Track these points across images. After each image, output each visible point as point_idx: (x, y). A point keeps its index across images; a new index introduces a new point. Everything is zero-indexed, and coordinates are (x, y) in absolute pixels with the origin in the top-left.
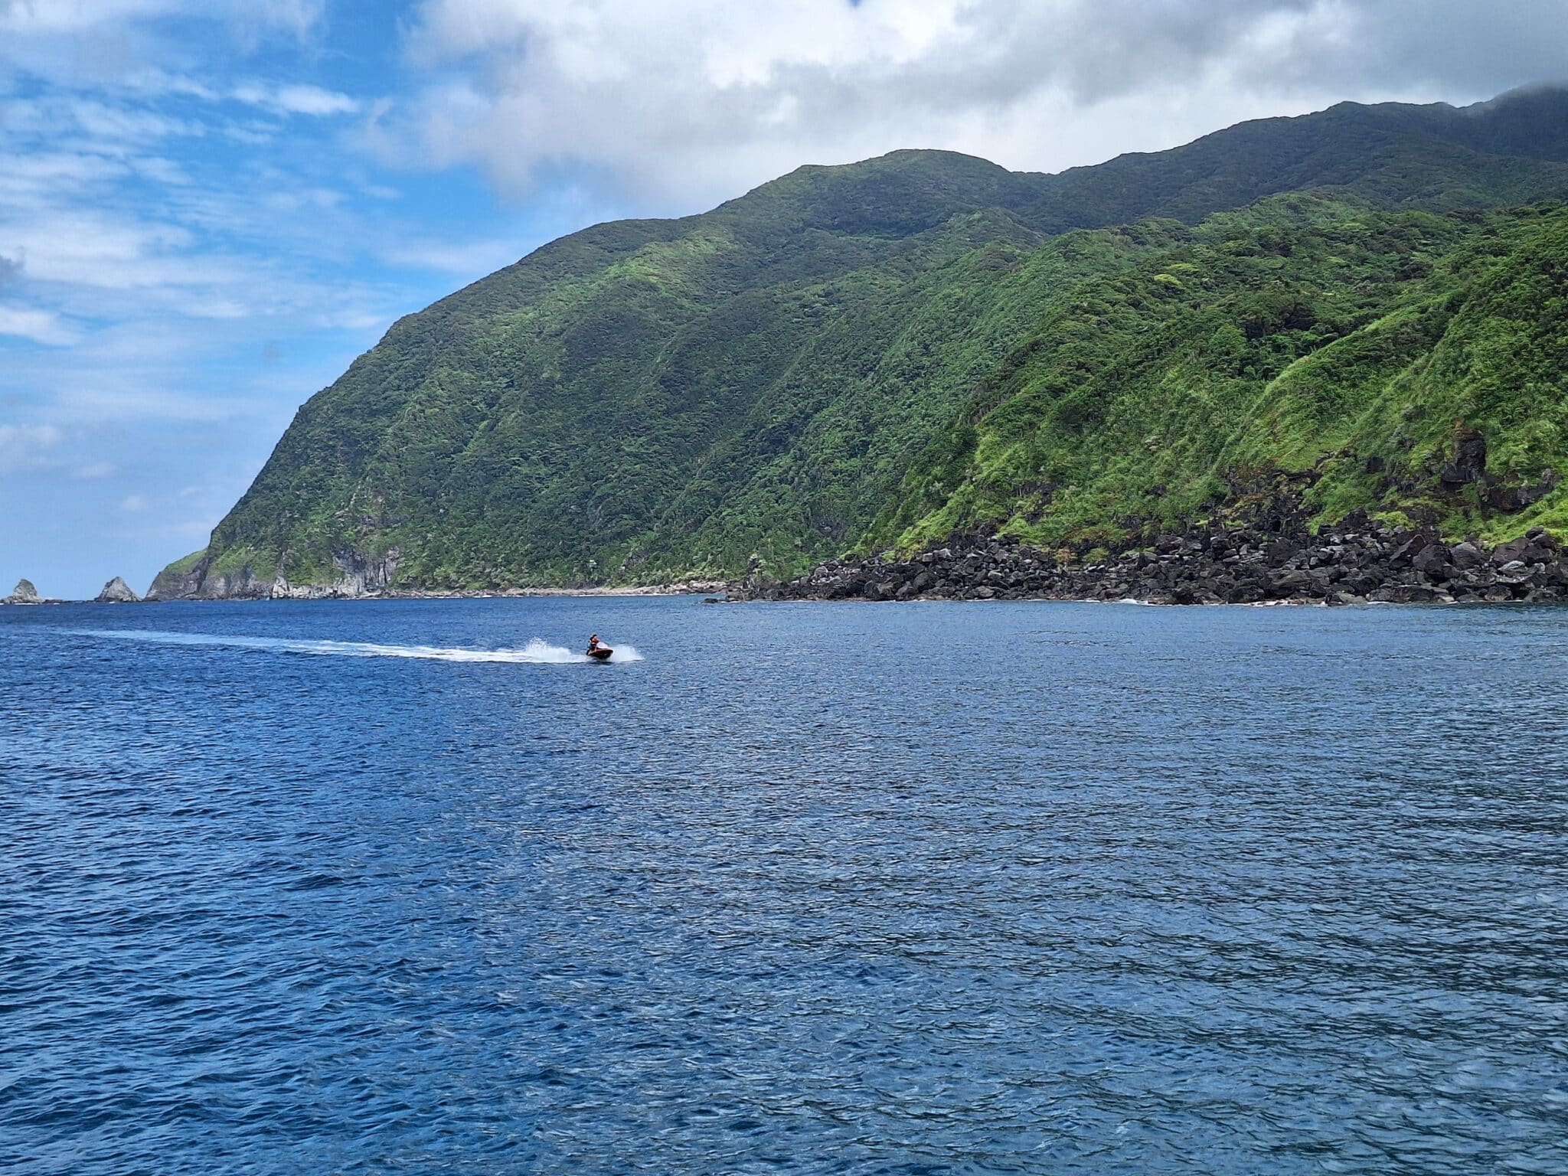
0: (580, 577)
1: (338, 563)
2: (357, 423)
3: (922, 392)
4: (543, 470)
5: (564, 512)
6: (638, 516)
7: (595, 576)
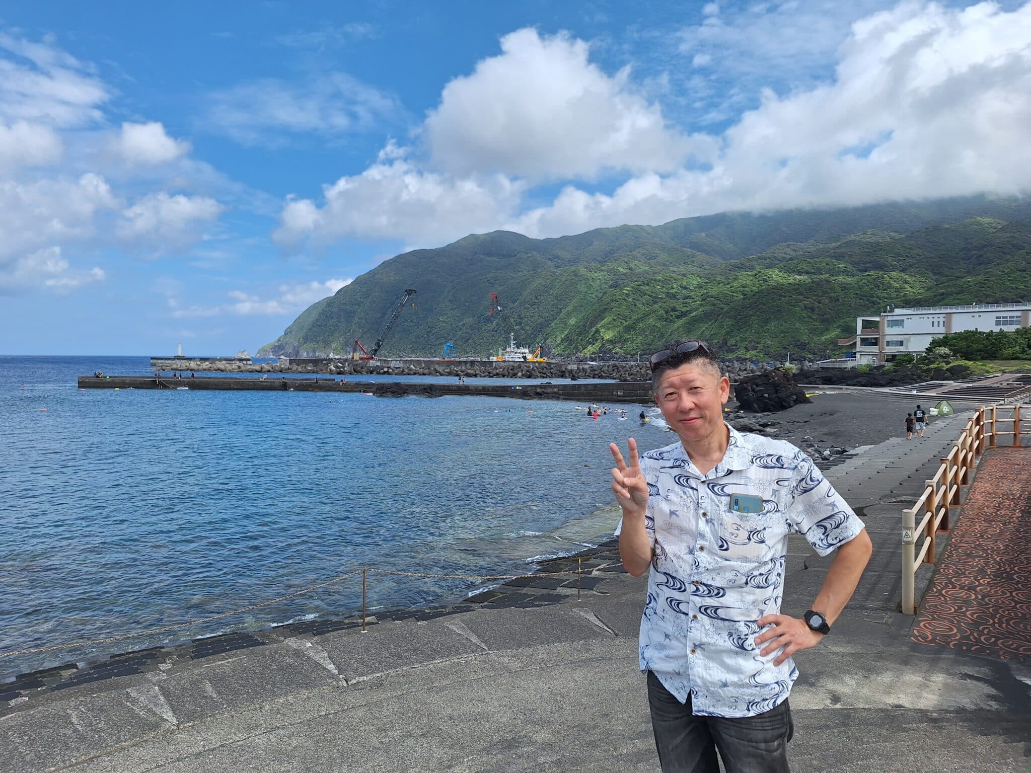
0: (429, 355)
1: (348, 349)
2: (348, 307)
3: (536, 310)
4: (412, 324)
5: (422, 337)
6: (446, 339)
7: (434, 355)
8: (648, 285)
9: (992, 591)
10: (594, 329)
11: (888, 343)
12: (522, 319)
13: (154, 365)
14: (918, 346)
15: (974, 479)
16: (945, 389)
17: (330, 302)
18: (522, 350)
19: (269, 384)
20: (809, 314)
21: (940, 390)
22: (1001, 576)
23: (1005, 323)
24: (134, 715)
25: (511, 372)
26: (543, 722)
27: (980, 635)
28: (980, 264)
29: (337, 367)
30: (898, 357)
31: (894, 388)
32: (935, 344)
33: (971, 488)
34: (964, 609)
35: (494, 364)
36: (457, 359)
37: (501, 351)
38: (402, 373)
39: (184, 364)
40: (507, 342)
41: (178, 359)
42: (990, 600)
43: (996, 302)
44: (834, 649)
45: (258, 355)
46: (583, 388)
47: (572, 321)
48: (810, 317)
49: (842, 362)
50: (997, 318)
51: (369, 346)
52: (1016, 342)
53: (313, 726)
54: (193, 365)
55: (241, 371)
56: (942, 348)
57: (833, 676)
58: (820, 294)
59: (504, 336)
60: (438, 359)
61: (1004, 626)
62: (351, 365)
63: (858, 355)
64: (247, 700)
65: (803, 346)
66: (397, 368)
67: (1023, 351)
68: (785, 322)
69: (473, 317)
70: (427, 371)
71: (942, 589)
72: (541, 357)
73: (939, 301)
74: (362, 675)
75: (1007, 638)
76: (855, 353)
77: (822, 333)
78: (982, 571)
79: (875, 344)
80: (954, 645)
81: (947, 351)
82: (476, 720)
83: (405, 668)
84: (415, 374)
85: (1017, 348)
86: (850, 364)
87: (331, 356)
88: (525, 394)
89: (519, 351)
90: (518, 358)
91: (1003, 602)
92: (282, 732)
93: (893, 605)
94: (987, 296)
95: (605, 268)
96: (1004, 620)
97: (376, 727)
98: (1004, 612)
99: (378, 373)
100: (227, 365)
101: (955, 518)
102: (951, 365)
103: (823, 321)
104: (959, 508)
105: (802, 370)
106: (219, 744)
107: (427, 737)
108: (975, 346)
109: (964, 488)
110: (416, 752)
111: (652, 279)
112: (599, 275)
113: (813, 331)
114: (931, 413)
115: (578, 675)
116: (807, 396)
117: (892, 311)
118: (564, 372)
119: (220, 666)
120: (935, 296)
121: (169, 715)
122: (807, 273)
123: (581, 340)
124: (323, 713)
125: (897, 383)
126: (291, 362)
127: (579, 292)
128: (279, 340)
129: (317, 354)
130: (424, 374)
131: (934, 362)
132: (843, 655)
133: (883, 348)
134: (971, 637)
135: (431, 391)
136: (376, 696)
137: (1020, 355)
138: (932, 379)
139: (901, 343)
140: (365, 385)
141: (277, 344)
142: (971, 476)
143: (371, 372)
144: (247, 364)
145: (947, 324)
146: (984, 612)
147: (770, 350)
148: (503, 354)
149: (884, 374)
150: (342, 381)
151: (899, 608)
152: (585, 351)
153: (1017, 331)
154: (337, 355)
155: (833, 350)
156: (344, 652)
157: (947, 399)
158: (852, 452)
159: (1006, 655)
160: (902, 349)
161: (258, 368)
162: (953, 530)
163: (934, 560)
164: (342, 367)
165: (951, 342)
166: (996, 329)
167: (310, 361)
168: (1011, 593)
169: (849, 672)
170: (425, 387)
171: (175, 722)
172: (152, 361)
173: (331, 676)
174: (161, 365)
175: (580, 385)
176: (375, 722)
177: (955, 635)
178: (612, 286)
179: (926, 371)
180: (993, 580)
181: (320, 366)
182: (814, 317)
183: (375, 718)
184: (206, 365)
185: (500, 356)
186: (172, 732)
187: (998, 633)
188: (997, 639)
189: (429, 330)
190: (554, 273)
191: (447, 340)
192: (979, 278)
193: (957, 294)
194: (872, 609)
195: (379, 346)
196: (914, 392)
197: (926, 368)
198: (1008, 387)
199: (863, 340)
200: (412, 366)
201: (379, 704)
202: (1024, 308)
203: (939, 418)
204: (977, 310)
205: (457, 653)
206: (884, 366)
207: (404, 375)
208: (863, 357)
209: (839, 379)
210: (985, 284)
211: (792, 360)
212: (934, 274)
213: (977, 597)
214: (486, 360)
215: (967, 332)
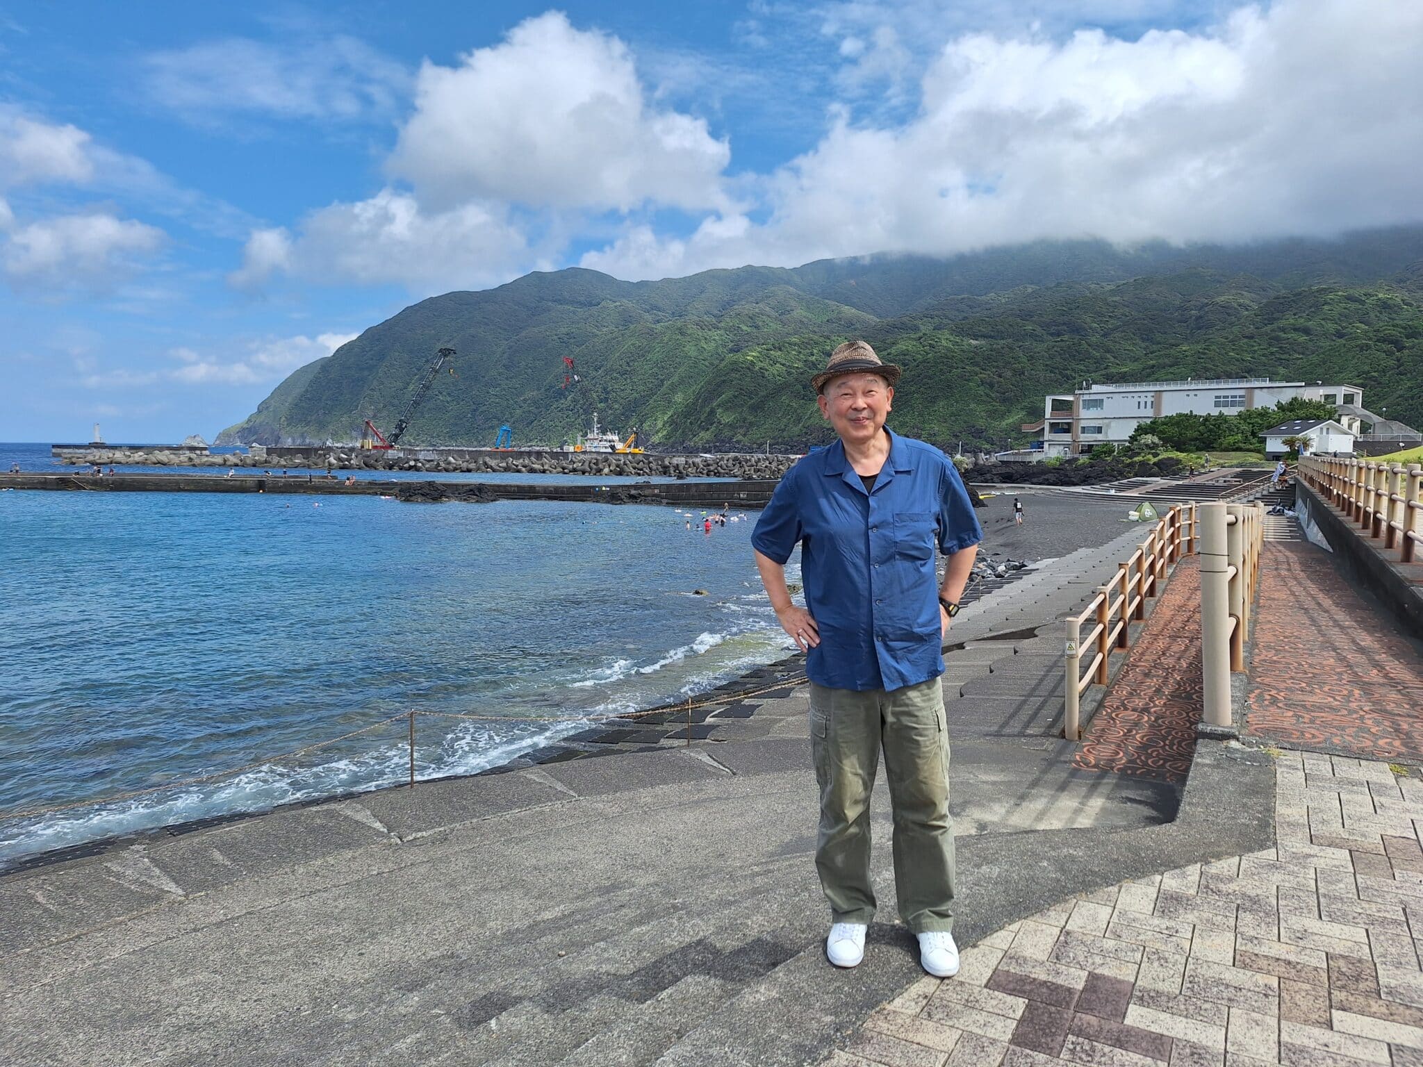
0: (475, 443)
1: (354, 434)
2: (353, 373)
3: (628, 381)
6: (499, 420)
7: (482, 443)
8: (780, 349)
9: (1168, 712)
10: (708, 410)
11: (1084, 430)
12: (608, 393)
13: (59, 455)
14: (1120, 433)
15: (1164, 591)
16: (1149, 488)
17: (326, 365)
18: (610, 436)
19: (238, 483)
20: (987, 391)
21: (1143, 489)
22: (1179, 696)
23: (1226, 405)
24: (123, 890)
25: (594, 467)
26: (647, 866)
27: (1147, 759)
28: (1200, 328)
29: (339, 459)
30: (1095, 448)
31: (1088, 487)
32: (1141, 430)
33: (1159, 600)
34: (1134, 732)
35: (570, 456)
36: (515, 449)
37: (579, 438)
38: (437, 469)
39: (105, 455)
40: (588, 426)
41: (95, 447)
42: (1163, 722)
43: (1218, 377)
44: (984, 777)
45: (218, 442)
46: (694, 489)
47: (679, 398)
48: (987, 395)
49: (1025, 454)
50: (1216, 397)
51: (385, 428)
52: (1238, 428)
53: (364, 886)
54: (118, 455)
55: (194, 465)
56: (1149, 436)
57: (980, 805)
58: (1000, 364)
59: (583, 417)
60: (489, 449)
61: (1175, 747)
62: (360, 457)
63: (1046, 445)
64: (273, 865)
65: (978, 433)
66: (429, 461)
67: (1246, 440)
68: (957, 402)
69: (539, 389)
70: (472, 466)
71: (1112, 712)
72: (636, 447)
73: (1149, 375)
74: (420, 830)
75: (1175, 760)
76: (1042, 443)
77: (1002, 417)
78: (1158, 691)
79: (1067, 431)
80: (1118, 770)
81: (1156, 440)
82: (566, 868)
83: (474, 820)
84: (455, 469)
85: (1239, 437)
86: (1036, 457)
87: (329, 443)
88: (614, 496)
89: (605, 437)
90: (604, 448)
91: (1177, 723)
92: (325, 895)
93: (1055, 731)
94: (1207, 369)
95: (722, 324)
96: (1175, 742)
97: (443, 883)
98: (1177, 733)
99: (401, 469)
100: (172, 456)
101: (1136, 635)
102: (1160, 457)
103: (1004, 401)
104: (1142, 623)
105: (976, 464)
106: (244, 911)
107: (508, 890)
108: (1189, 434)
109: (1152, 601)
110: (496, 904)
111: (785, 342)
112: (715, 335)
113: (993, 414)
114: (1130, 517)
115: (689, 816)
116: (981, 497)
117: (1088, 388)
118: (668, 467)
119: (227, 833)
120: (1144, 369)
121: (171, 886)
122: (984, 336)
123: (691, 423)
124: (375, 873)
125: (1093, 481)
126: (269, 451)
127: (687, 357)
128: (249, 420)
129: (307, 441)
130: (469, 471)
131: (1139, 454)
132: (994, 783)
133: (1077, 436)
134: (1138, 761)
135: (478, 493)
136: (439, 852)
137: (1242, 445)
138: (1136, 475)
139: (1099, 430)
140: (383, 484)
141: (246, 426)
142: (1160, 587)
143: (391, 468)
144: (201, 455)
145: (1156, 405)
146: (1155, 734)
147: (938, 438)
148: (583, 443)
149: (1077, 469)
150: (348, 479)
151: (1062, 735)
152: (696, 439)
153: (1240, 415)
154: (338, 442)
155: (1016, 439)
156: (393, 809)
157: (1151, 500)
158: (1031, 567)
159: (1172, 778)
160: (1100, 437)
161: (218, 460)
162: (1132, 648)
163: (1106, 681)
164: (347, 460)
165: (1161, 428)
166: (1215, 412)
167: (298, 451)
168: (1187, 713)
169: (999, 800)
170: (471, 487)
171: (180, 892)
172: (54, 450)
173: (379, 834)
174: (69, 456)
175: (689, 485)
176: (442, 878)
177: (1121, 758)
178: (731, 351)
179: (1129, 465)
180: (1170, 700)
181: (313, 459)
182: (993, 395)
183: (441, 873)
184: (139, 456)
185: (579, 445)
186: (181, 903)
187: (1168, 755)
188: (1166, 761)
189: (474, 407)
190: (652, 329)
191: (502, 423)
192: (1199, 347)
193: (1171, 366)
194: (1031, 736)
195: (402, 430)
196: (1113, 492)
197: (1129, 461)
198: (1225, 484)
199: (1052, 425)
200: (451, 459)
201: (445, 859)
202: (1248, 385)
203: (1140, 524)
204: (1193, 387)
205: (539, 801)
206: (1077, 459)
207: (440, 471)
208: (1052, 447)
209: (1022, 476)
210: (1205, 354)
211: (964, 452)
212: (1143, 340)
213: (1149, 719)
214: (559, 450)
215: (1180, 415)
